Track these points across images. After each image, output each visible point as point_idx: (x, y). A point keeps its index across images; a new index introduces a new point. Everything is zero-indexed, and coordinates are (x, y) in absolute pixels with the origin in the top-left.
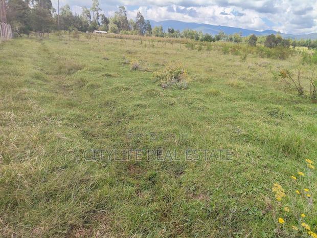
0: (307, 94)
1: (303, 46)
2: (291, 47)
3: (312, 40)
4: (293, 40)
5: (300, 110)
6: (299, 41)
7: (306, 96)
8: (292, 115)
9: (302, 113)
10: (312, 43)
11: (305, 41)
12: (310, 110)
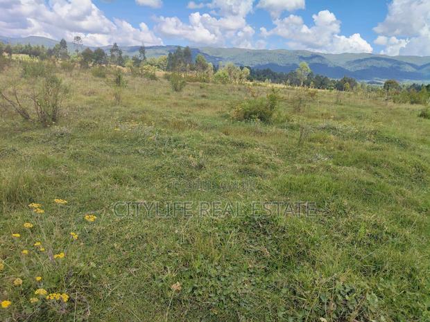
0: (34, 117)
1: (23, 53)
2: (6, 54)
3: (32, 46)
4: (6, 45)
5: (29, 139)
6: (15, 46)
7: (34, 120)
8: (17, 148)
9: (32, 143)
10: (33, 49)
11: (24, 46)
12: (41, 137)
